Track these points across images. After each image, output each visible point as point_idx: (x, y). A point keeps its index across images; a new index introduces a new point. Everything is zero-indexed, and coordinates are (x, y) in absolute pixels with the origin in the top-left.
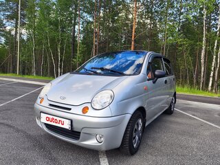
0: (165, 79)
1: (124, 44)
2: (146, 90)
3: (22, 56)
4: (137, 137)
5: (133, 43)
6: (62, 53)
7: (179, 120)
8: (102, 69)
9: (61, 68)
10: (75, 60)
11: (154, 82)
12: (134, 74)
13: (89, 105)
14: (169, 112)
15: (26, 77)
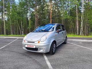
0: (62, 32)
1: (48, 19)
2: (56, 35)
3: (6, 27)
4: (54, 49)
5: (51, 19)
6: (23, 25)
7: (68, 45)
8: (42, 30)
9: (23, 31)
10: (28, 27)
11: (58, 33)
12: (52, 31)
13: (40, 41)
14: (65, 43)
15: (9, 35)
